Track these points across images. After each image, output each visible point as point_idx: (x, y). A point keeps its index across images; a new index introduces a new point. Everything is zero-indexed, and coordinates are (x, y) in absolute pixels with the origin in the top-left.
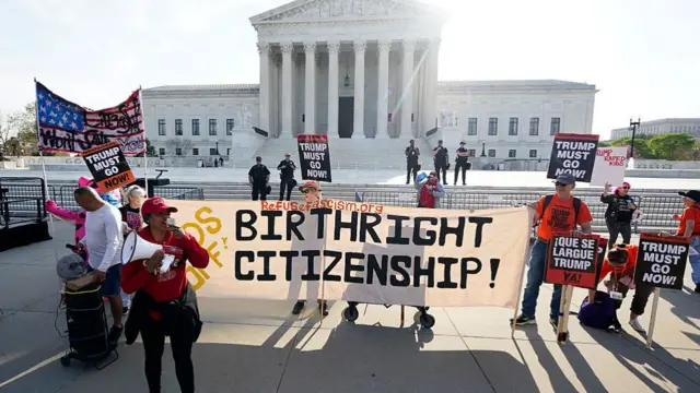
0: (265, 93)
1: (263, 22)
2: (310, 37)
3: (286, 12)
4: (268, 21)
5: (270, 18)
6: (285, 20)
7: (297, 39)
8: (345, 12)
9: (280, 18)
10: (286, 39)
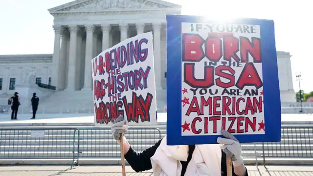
0: (56, 61)
1: (57, 12)
2: (89, 22)
3: (74, 6)
4: (61, 12)
5: (63, 10)
6: (72, 10)
7: (81, 23)
8: (112, 6)
9: (69, 10)
10: (73, 22)
